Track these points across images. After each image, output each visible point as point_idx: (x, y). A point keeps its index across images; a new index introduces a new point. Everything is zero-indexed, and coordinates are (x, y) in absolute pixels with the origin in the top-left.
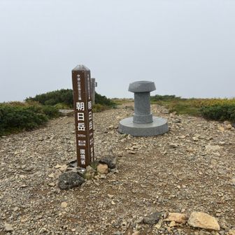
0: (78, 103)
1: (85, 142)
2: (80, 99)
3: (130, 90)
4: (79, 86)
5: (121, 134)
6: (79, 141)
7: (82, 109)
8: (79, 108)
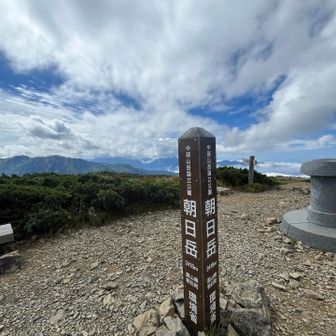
0: (187, 201)
1: (196, 279)
2: (189, 193)
6: (188, 275)
7: (193, 213)
8: (187, 211)
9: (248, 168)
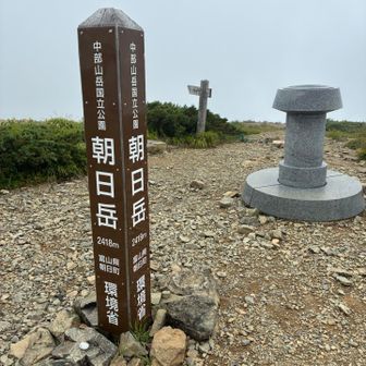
0: (97, 139)
1: (116, 261)
2: (102, 125)
3: (278, 105)
4: (99, 81)
5: (248, 207)
6: (102, 258)
7: (109, 159)
8: (99, 157)
9: (197, 107)
